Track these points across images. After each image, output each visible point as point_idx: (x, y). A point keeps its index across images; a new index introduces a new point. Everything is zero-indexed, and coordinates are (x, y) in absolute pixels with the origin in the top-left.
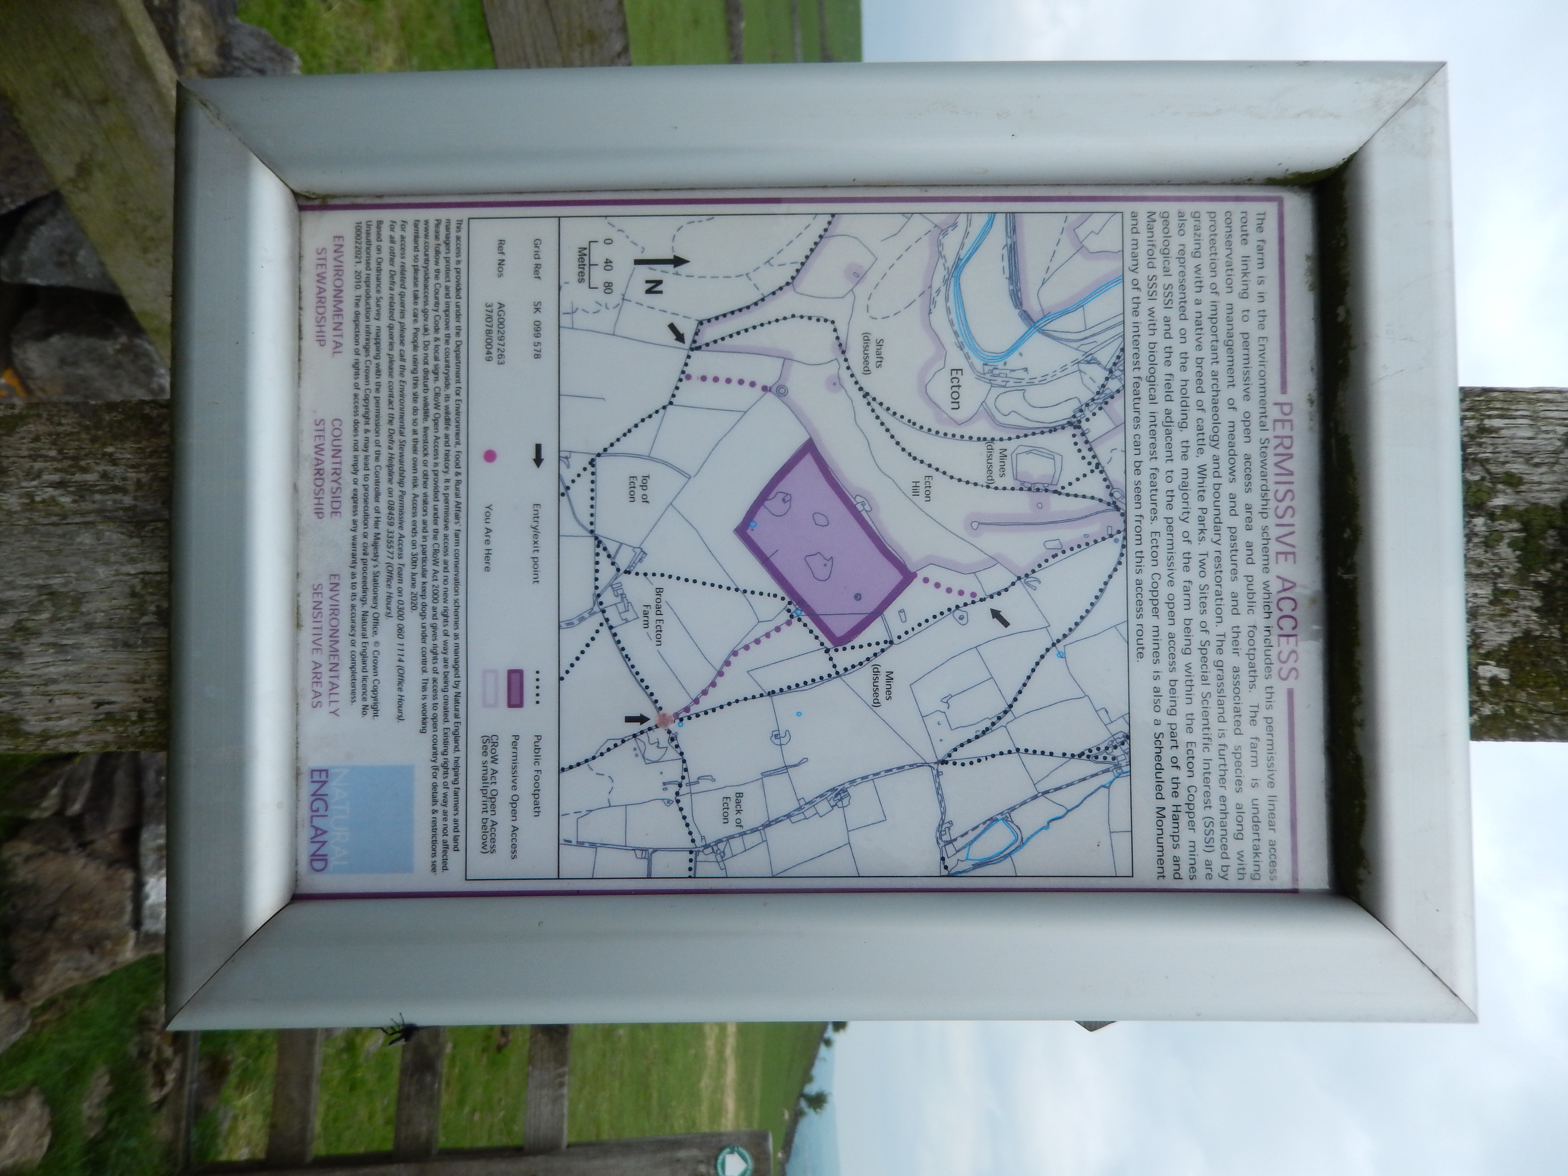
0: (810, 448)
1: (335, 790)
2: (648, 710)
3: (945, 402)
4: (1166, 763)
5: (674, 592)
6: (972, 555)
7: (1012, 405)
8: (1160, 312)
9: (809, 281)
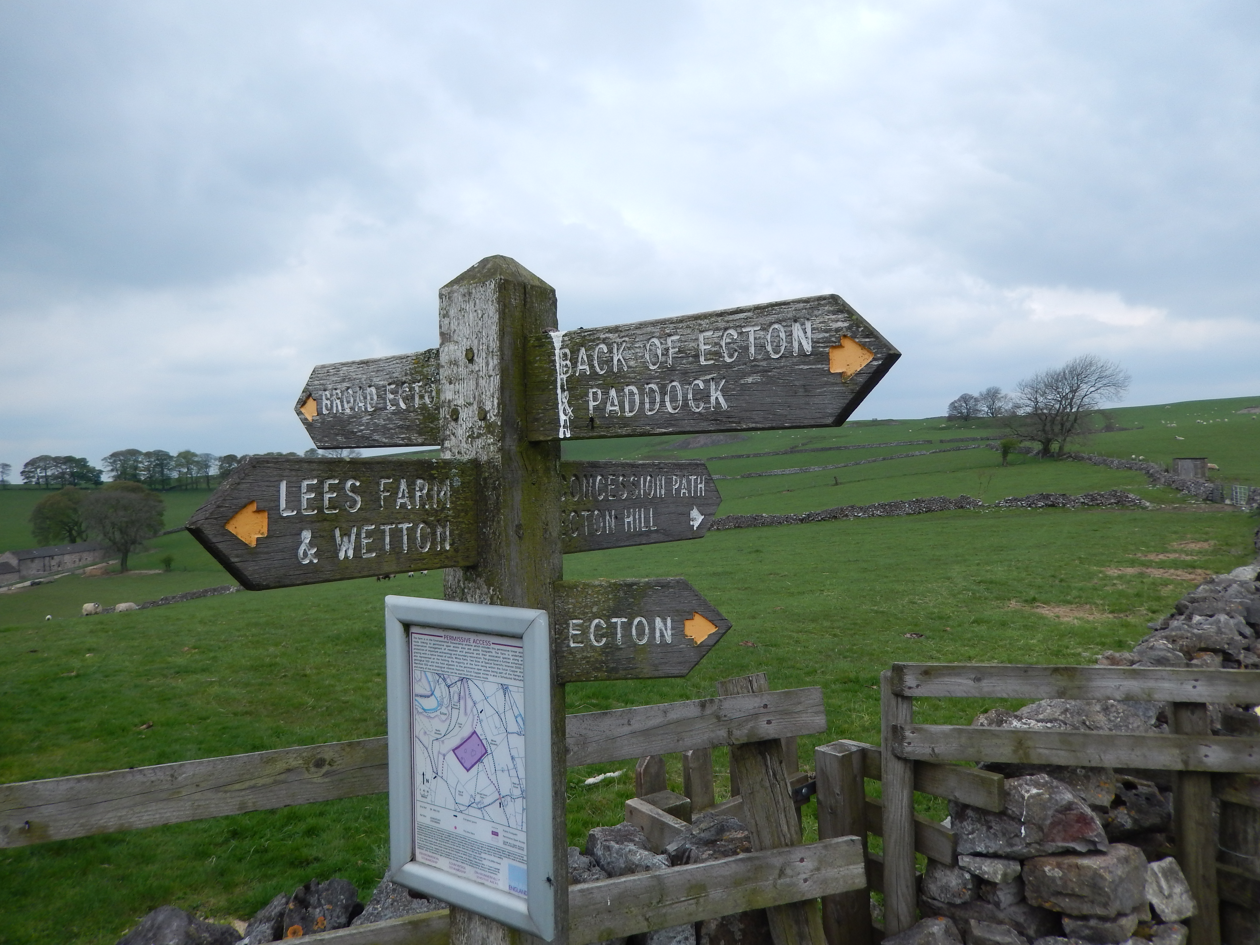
0: (454, 750)
2: (498, 802)
3: (446, 717)
4: (505, 676)
5: (478, 790)
6: (471, 716)
7: (446, 701)
8: (430, 664)
9: (426, 745)
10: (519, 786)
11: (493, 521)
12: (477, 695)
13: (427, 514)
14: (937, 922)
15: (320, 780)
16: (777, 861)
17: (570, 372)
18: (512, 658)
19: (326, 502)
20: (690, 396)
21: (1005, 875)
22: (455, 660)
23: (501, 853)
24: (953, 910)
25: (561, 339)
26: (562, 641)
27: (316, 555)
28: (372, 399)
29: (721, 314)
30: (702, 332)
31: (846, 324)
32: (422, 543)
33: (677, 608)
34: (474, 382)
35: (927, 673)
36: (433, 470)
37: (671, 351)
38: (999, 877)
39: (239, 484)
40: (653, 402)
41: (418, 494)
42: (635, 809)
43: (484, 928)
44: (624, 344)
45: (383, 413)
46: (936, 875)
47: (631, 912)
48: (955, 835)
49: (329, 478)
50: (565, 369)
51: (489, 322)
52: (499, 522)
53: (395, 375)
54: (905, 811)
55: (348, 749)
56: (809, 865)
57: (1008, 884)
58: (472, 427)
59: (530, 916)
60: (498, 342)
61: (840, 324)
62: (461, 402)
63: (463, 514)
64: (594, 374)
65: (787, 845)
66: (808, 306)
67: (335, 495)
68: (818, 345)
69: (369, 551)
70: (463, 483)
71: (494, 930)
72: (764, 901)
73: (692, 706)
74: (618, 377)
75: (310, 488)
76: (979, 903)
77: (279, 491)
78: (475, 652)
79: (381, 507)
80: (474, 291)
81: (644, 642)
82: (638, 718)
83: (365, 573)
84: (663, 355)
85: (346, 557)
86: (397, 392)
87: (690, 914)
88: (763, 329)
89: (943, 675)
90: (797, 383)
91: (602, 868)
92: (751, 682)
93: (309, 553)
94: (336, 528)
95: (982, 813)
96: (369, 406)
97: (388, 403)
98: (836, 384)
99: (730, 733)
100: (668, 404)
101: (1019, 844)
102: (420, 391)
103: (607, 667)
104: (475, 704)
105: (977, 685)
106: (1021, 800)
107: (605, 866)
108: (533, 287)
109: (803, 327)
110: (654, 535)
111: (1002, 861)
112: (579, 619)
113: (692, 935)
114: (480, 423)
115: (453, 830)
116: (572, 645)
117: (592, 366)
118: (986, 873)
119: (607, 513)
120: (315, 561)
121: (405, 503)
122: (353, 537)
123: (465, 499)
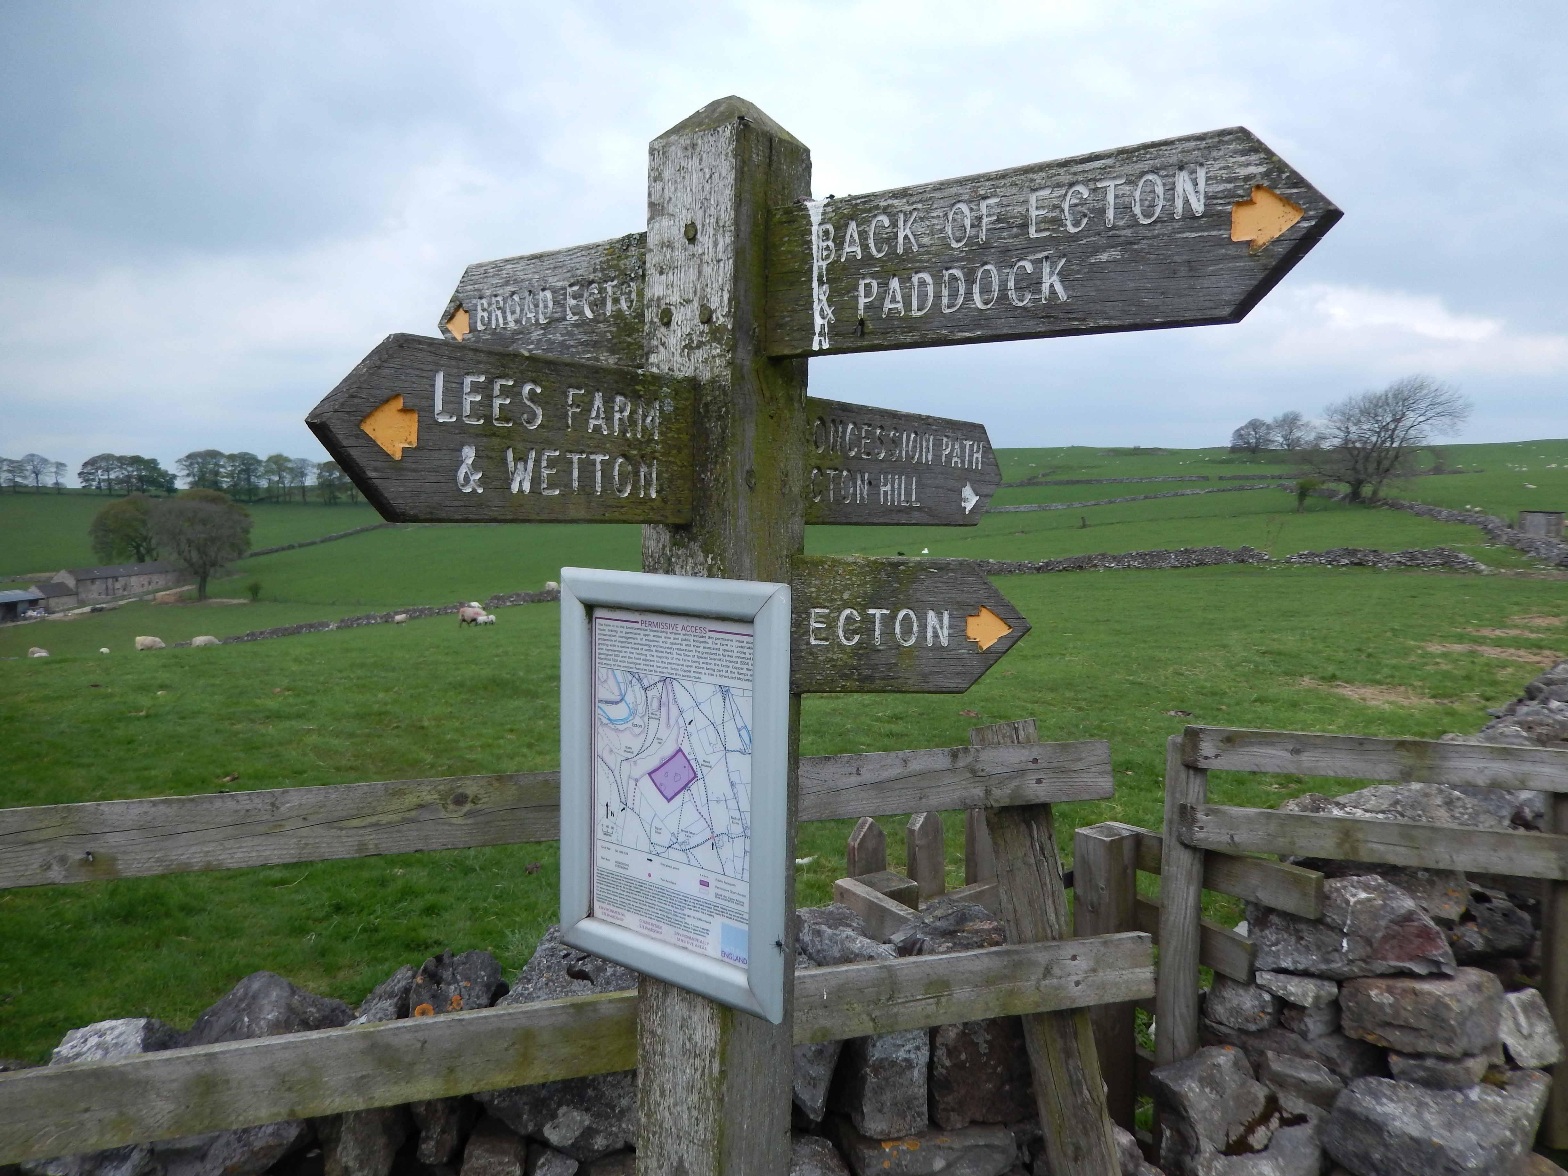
0: (650, 774)
1: (727, 950)
2: (710, 842)
3: (640, 730)
4: (726, 675)
5: (682, 827)
6: (675, 729)
7: (641, 709)
8: (620, 659)
9: (612, 766)
10: (740, 822)
11: (716, 463)
12: (684, 700)
13: (629, 446)
14: (1223, 1051)
15: (460, 821)
16: (1042, 958)
17: (832, 256)
18: (736, 650)
19: (496, 411)
20: (1011, 284)
21: (1317, 998)
22: (655, 654)
23: (712, 909)
24: (1244, 1038)
25: (821, 210)
26: (800, 636)
27: (482, 482)
28: (546, 307)
29: (1066, 164)
30: (1034, 190)
31: (1262, 169)
32: (621, 484)
33: (958, 599)
34: (696, 271)
35: (1230, 740)
36: (637, 384)
37: (985, 220)
38: (1310, 1000)
39: (379, 367)
40: (954, 295)
41: (617, 416)
42: (847, 890)
43: (685, 1005)
44: (915, 214)
45: (561, 326)
46: (1225, 994)
47: (854, 1009)
48: (1254, 945)
49: (500, 377)
50: (825, 253)
51: (721, 184)
52: (724, 464)
53: (579, 272)
54: (1190, 912)
55: (496, 784)
56: (1083, 964)
57: (1319, 1009)
58: (690, 334)
59: (751, 991)
60: (732, 213)
61: (1252, 170)
62: (675, 298)
63: (674, 452)
64: (868, 258)
65: (1054, 939)
66: (1203, 144)
67: (508, 401)
68: (1215, 201)
69: (551, 486)
70: (676, 408)
71: (699, 1009)
72: (1022, 1006)
73: (941, 756)
74: (904, 260)
75: (476, 388)
76: (1279, 1031)
77: (433, 386)
78: (684, 643)
79: (568, 427)
80: (700, 142)
81: (911, 642)
82: (870, 767)
83: (545, 516)
84: (972, 226)
85: (521, 491)
86: (581, 296)
87: (928, 1017)
88: (1129, 182)
89: (1252, 744)
90: (1177, 258)
91: (810, 957)
92: (1016, 730)
93: (472, 478)
94: (508, 448)
95: (1291, 918)
96: (541, 317)
97: (569, 312)
98: (1240, 257)
99: (988, 792)
100: (977, 297)
101: (1338, 959)
102: (614, 293)
103: (859, 674)
104: (681, 712)
105: (1295, 758)
106: (1344, 905)
107: (814, 955)
108: (781, 141)
109: (1193, 176)
110: (917, 514)
111: (1313, 981)
112: (824, 607)
113: (925, 1044)
114: (702, 327)
115: (647, 878)
116: (813, 642)
117: (865, 247)
118: (1292, 994)
119: (859, 476)
120: (480, 491)
121: (600, 426)
122: (531, 464)
123: (679, 431)
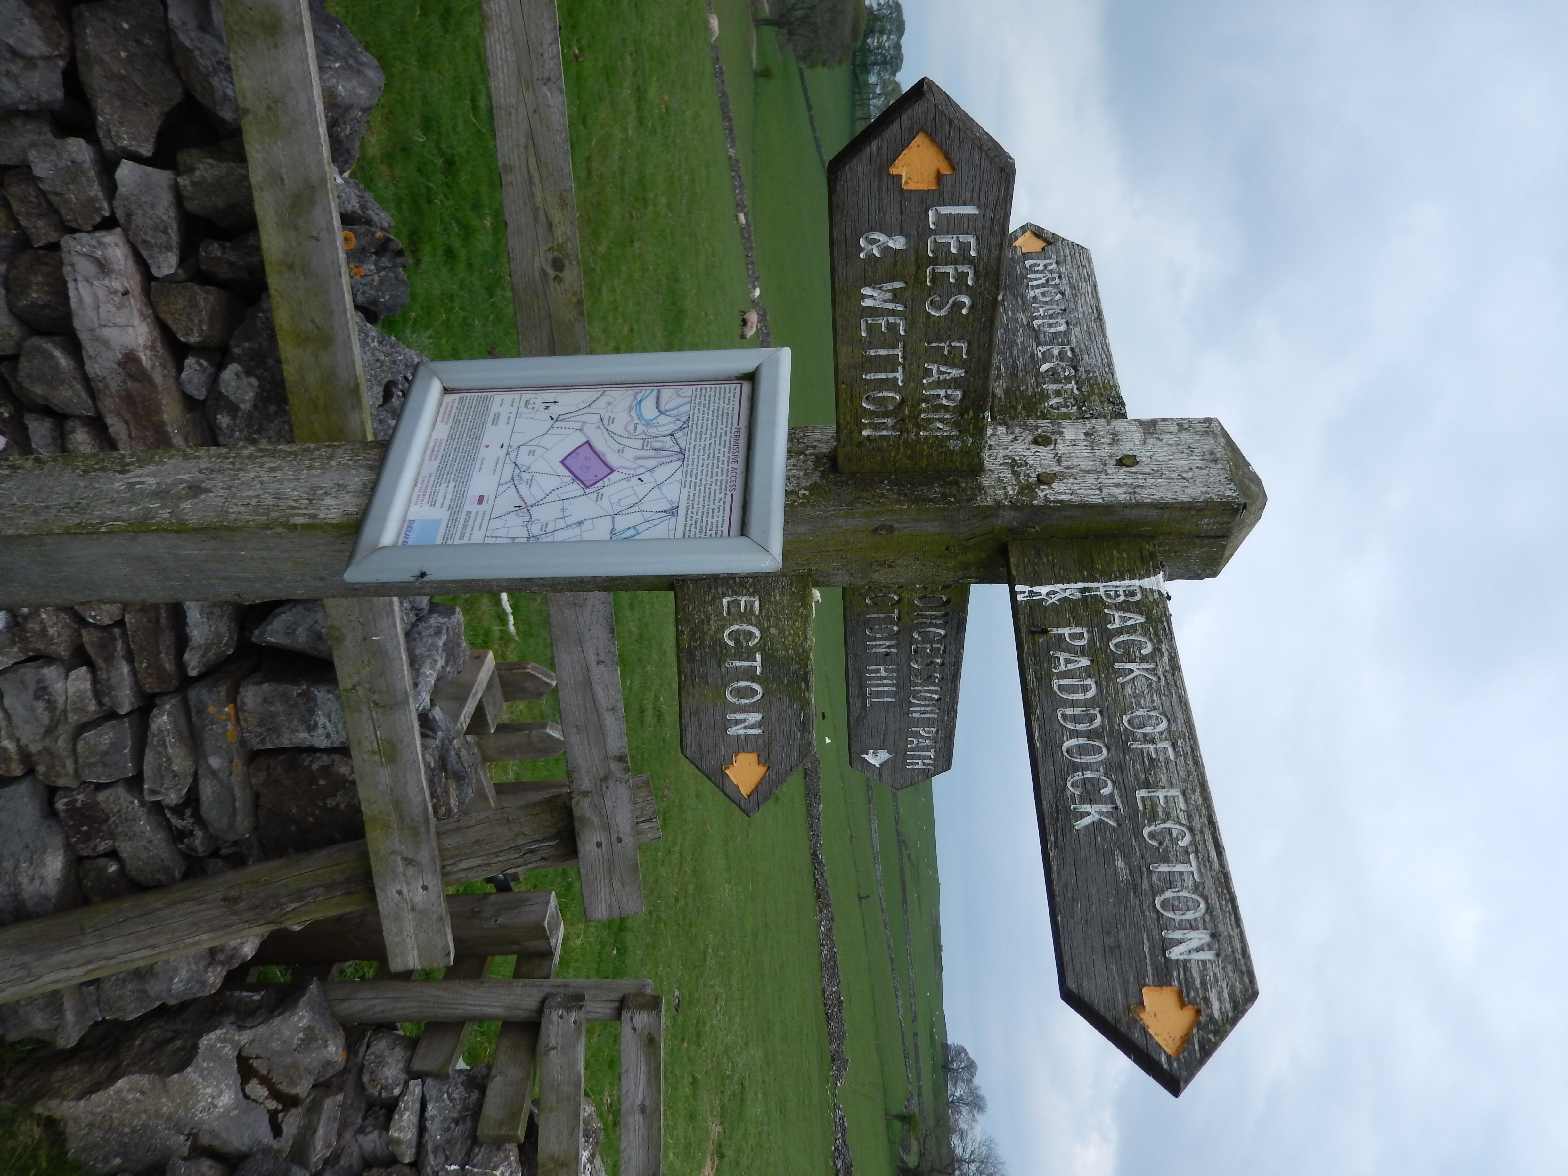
0: (588, 442)
1: (415, 525)
2: (522, 504)
3: (632, 431)
4: (689, 512)
5: (537, 476)
6: (634, 465)
7: (652, 431)
8: (702, 409)
9: (595, 406)
10: (543, 532)
11: (899, 494)
12: (662, 473)
13: (913, 406)
14: (341, 1050)
15: (537, 265)
16: (424, 856)
17: (1109, 601)
18: (714, 521)
19: (941, 269)
20: (1088, 774)
21: (398, 1142)
22: (708, 442)
23: (455, 508)
24: (355, 1070)
25: (1155, 588)
26: (731, 587)
27: (871, 257)
28: (1050, 326)
29: (1212, 823)
30: (1184, 793)
31: (1217, 1015)
32: (874, 399)
33: (774, 743)
34: (1089, 468)
35: (651, 1042)
36: (974, 412)
37: (1151, 747)
38: (396, 1135)
39: (981, 149)
40: (1075, 719)
41: (942, 393)
42: (483, 662)
43: (359, 486)
44: (1155, 679)
45: (1031, 341)
46: (397, 1050)
47: (364, 667)
48: (447, 1076)
49: (976, 272)
50: (1112, 593)
51: (1177, 488)
52: (898, 502)
53: (1086, 356)
54: (477, 1010)
55: (574, 300)
56: (419, 897)
57: (387, 1145)
58: (1027, 464)
59: (376, 549)
60: (1149, 500)
61: (1216, 1005)
62: (1061, 448)
63: (909, 453)
64: (1109, 635)
65: (443, 867)
66: (1239, 956)
67: (952, 280)
68: (1181, 970)
69: (869, 327)
70: (952, 452)
71: (357, 501)
72: (375, 838)
73: (620, 745)
74: (1108, 670)
75: (964, 247)
76: (363, 1105)
77: (964, 204)
78: (719, 470)
79: (929, 343)
80: (1219, 466)
81: (729, 697)
82: (606, 674)
83: (839, 323)
84: (1145, 735)
85: (864, 297)
86: (1062, 360)
87: (359, 743)
88: (1196, 885)
89: (648, 1064)
90: (1122, 935)
91: (415, 625)
92: (650, 820)
93: (874, 247)
94: (906, 282)
95: (475, 1112)
96: (1040, 321)
97: (1045, 348)
98: (1127, 996)
99: (585, 794)
100: (1074, 742)
101: (438, 1161)
102: (1065, 391)
103: (696, 648)
104: (651, 470)
105: (637, 1108)
106: (492, 1165)
107: (418, 628)
108: (1224, 547)
109: (1206, 948)
110: (858, 703)
111: (415, 1137)
112: (761, 610)
113: (332, 743)
114: (1034, 475)
115: (485, 443)
116: (725, 600)
117: (1119, 632)
118: (401, 1116)
119: (893, 643)
120: (862, 256)
121: (931, 376)
122: (890, 306)
123: (930, 456)
